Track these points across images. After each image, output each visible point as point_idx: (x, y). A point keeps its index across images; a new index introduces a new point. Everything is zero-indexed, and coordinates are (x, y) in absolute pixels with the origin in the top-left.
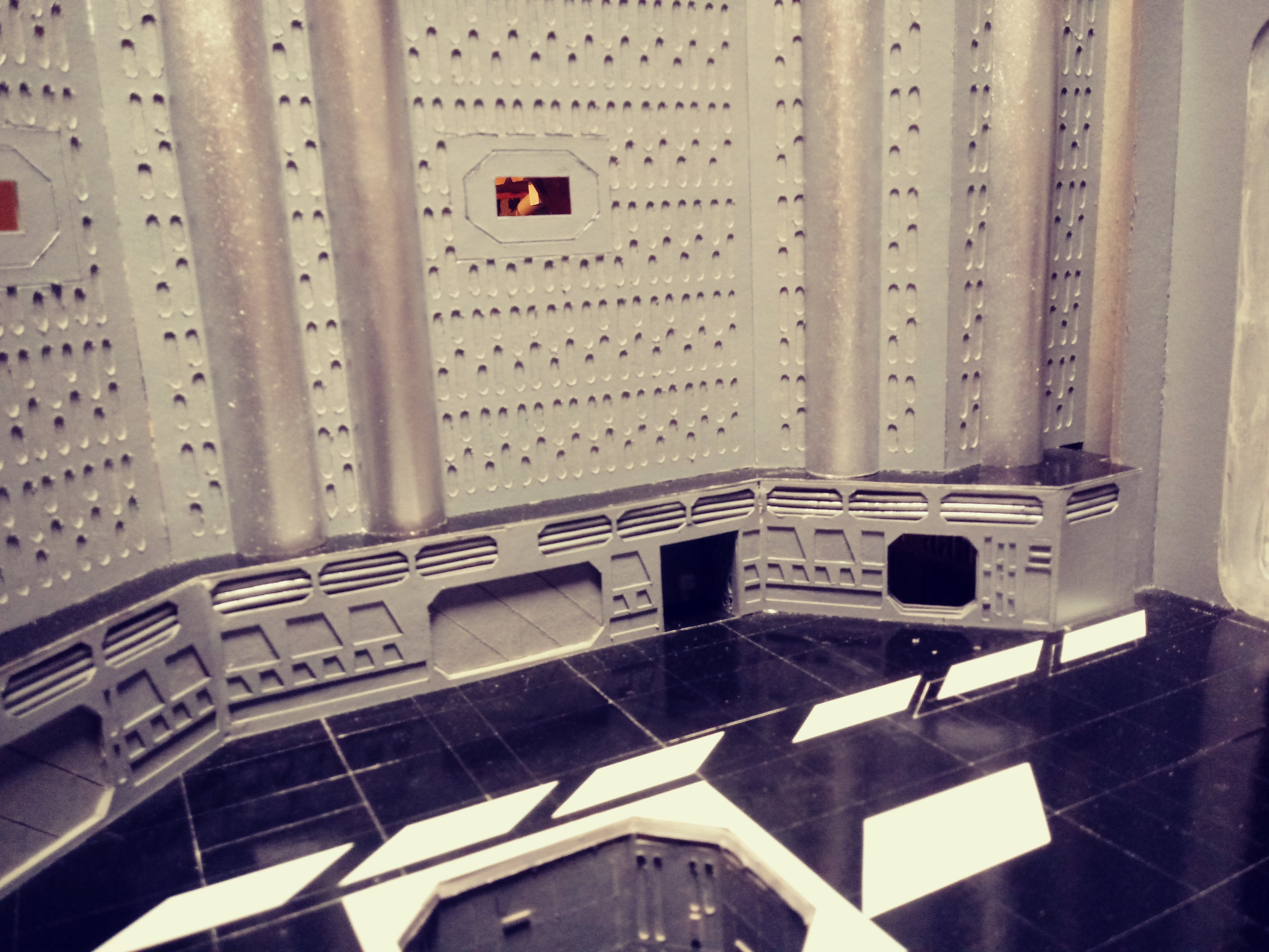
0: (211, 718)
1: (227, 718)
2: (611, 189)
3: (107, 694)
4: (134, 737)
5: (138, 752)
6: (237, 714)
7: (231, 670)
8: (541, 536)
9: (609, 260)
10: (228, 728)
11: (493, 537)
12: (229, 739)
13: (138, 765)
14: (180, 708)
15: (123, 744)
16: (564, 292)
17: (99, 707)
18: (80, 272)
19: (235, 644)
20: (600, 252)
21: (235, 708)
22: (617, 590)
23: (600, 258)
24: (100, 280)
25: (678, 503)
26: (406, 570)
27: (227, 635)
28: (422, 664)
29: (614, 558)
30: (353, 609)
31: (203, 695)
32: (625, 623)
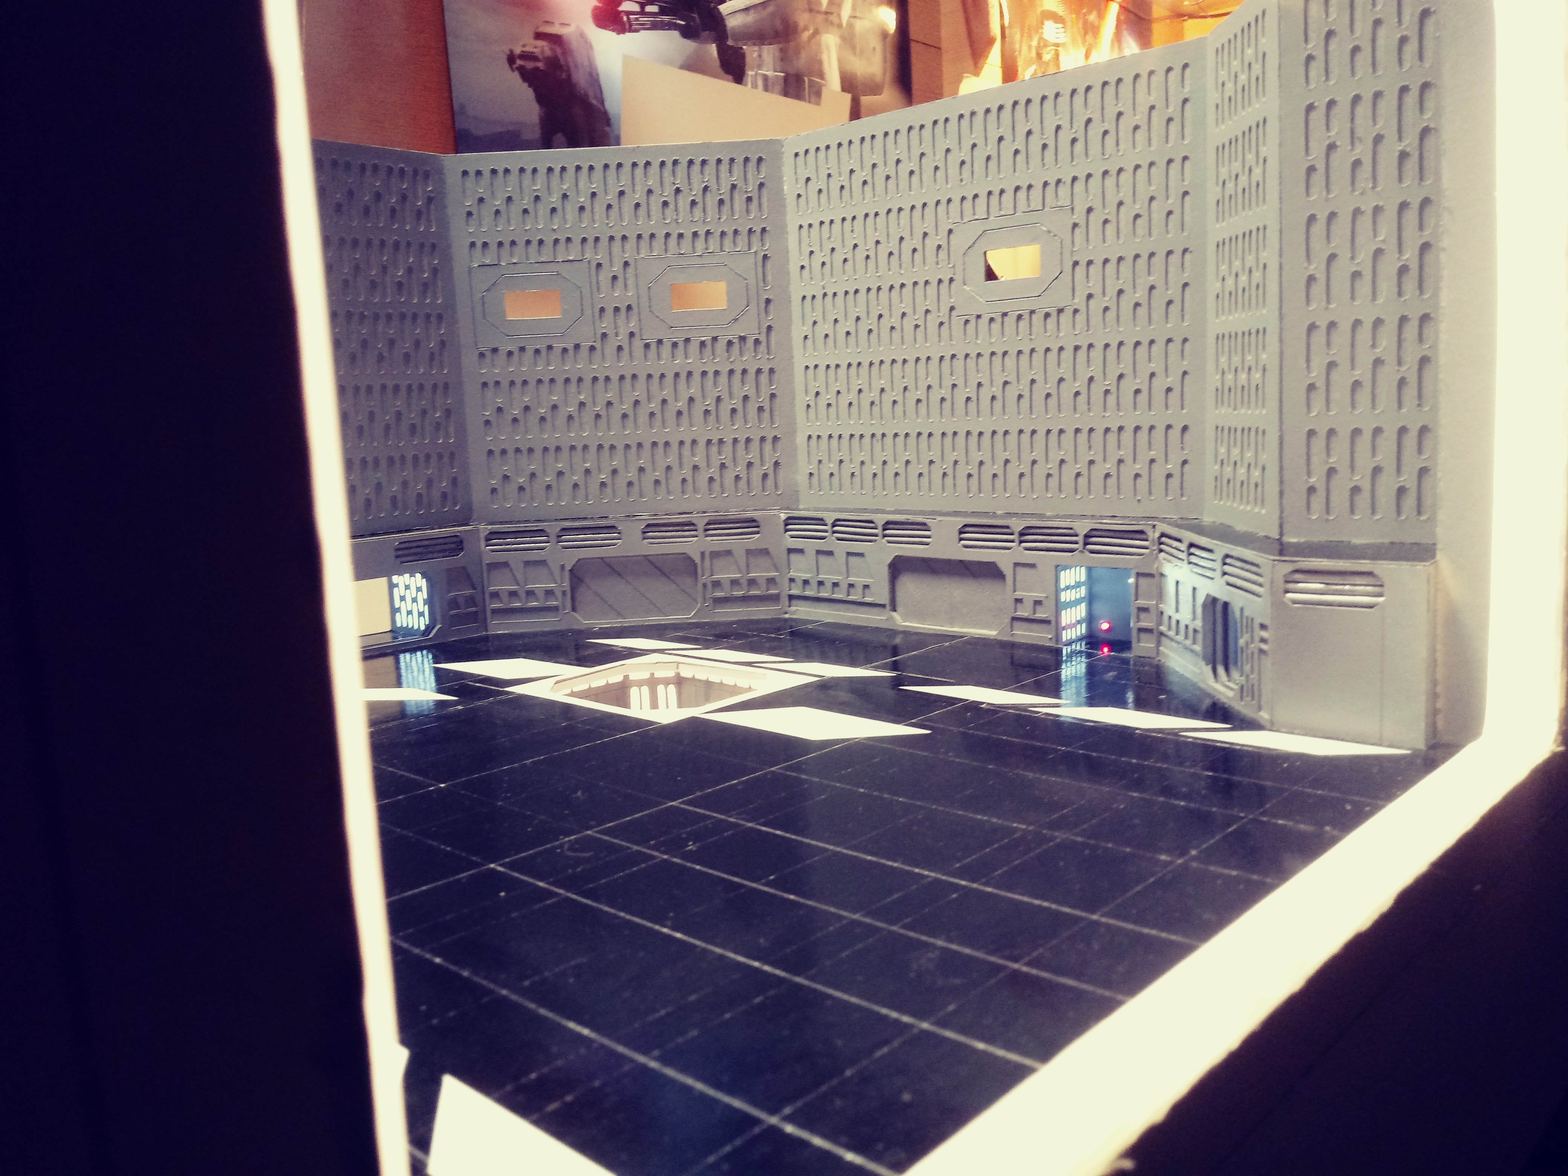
0: (775, 598)
1: (787, 603)
2: (1072, 252)
3: (703, 554)
4: (717, 584)
5: (720, 594)
6: (794, 602)
7: (792, 574)
8: (961, 533)
9: (1069, 312)
10: (788, 609)
11: (929, 524)
12: (787, 616)
13: (718, 601)
14: (752, 582)
15: (710, 586)
16: (1031, 339)
17: (697, 559)
18: (759, 329)
19: (794, 557)
20: (1061, 305)
21: (791, 597)
22: (1019, 594)
23: (1060, 311)
24: (773, 334)
25: (1071, 529)
26: (876, 535)
27: (790, 551)
28: (883, 606)
29: (1016, 565)
30: (849, 554)
31: (771, 581)
32: (1026, 625)
